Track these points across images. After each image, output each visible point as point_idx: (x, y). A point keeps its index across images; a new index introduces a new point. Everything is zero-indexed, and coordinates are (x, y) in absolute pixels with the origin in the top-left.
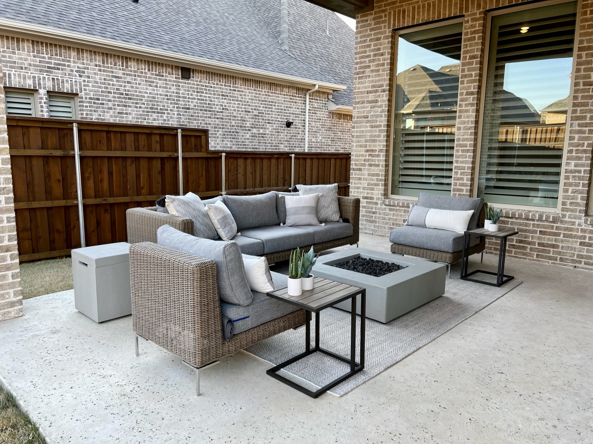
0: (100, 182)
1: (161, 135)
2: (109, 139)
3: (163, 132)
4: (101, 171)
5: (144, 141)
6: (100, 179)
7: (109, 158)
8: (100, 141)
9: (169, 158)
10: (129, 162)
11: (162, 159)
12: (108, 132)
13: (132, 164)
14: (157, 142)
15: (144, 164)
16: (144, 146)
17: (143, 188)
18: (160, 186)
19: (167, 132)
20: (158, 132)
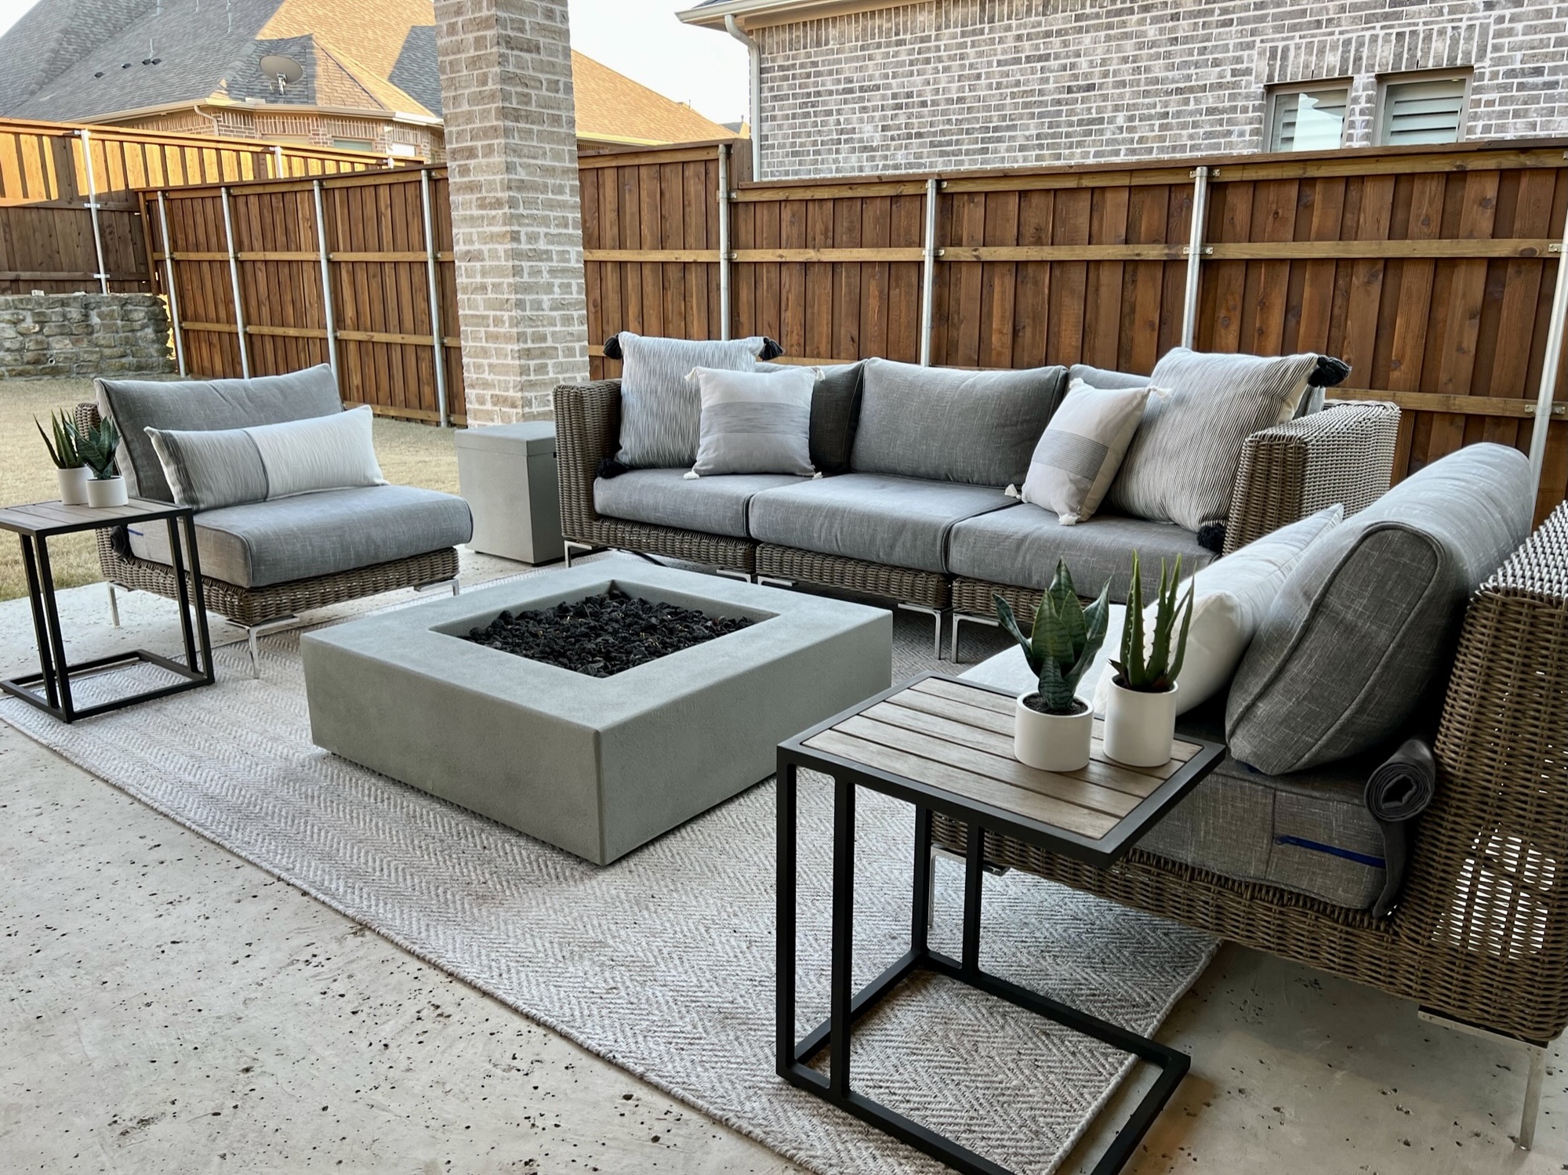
0: (1256, 335)
1: (1506, 176)
2: (1304, 207)
3: (1511, 162)
4: (1264, 306)
5: (1431, 204)
6: (1257, 325)
7: (1295, 264)
8: (1277, 213)
9: (1526, 260)
10: (1359, 277)
11: (1494, 264)
12: (1305, 183)
13: (1369, 283)
14: (1483, 202)
15: (1415, 283)
16: (1427, 221)
17: (1400, 362)
18: (1467, 364)
19: (1529, 161)
20: (1490, 163)
